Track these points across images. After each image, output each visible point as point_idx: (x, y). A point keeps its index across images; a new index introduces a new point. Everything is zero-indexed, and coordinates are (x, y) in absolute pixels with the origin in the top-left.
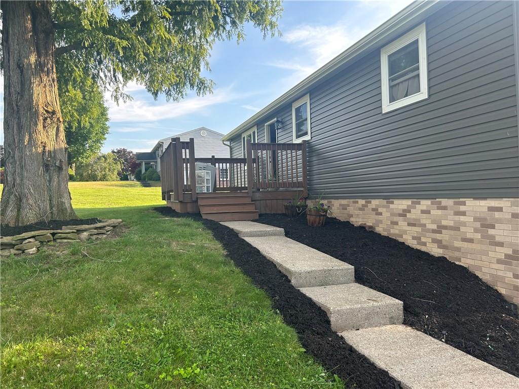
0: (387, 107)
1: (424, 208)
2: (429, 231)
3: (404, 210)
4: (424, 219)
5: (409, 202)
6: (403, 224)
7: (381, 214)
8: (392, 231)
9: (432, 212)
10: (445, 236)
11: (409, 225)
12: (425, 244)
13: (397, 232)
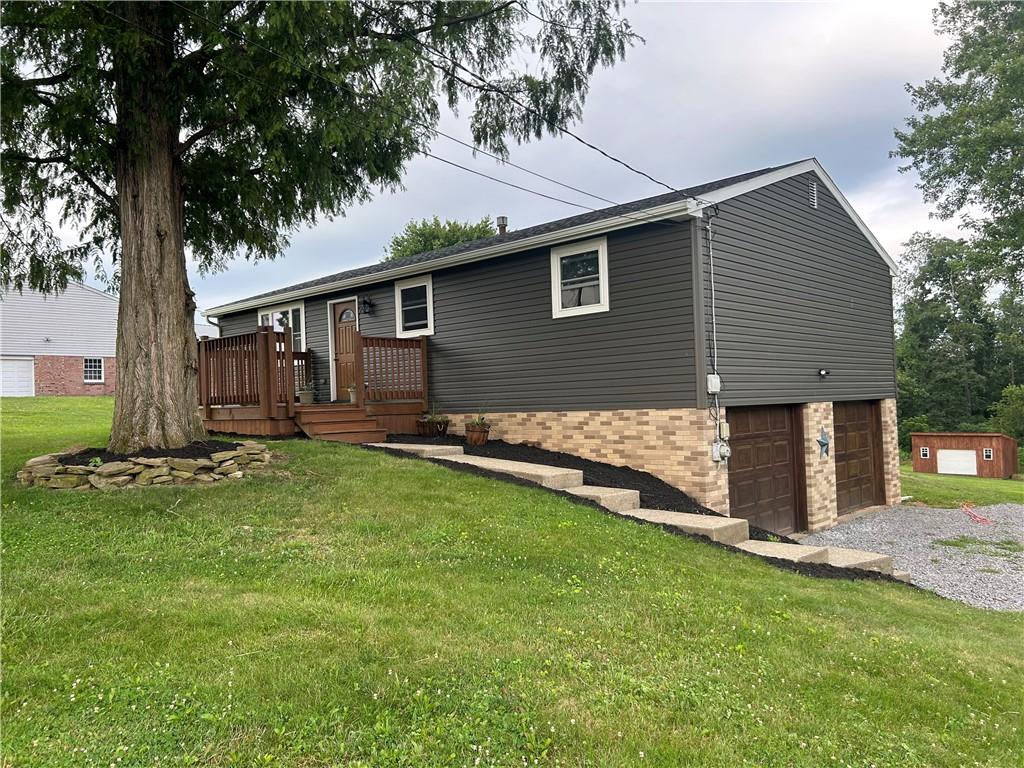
0: (558, 312)
1: (605, 420)
2: (609, 442)
3: (580, 423)
4: (605, 431)
5: (586, 414)
6: (578, 437)
7: (550, 428)
8: (565, 446)
9: (613, 423)
10: (628, 446)
11: (586, 437)
12: (605, 456)
13: (571, 446)
